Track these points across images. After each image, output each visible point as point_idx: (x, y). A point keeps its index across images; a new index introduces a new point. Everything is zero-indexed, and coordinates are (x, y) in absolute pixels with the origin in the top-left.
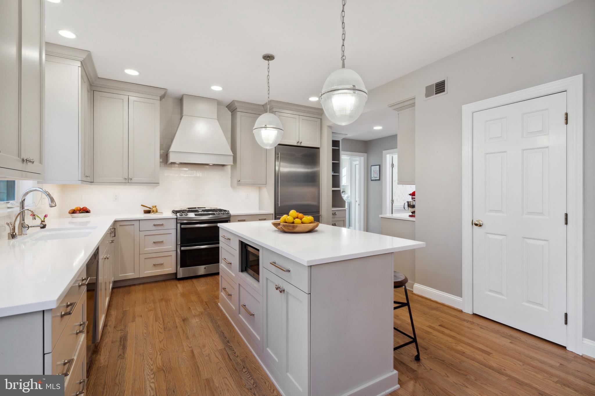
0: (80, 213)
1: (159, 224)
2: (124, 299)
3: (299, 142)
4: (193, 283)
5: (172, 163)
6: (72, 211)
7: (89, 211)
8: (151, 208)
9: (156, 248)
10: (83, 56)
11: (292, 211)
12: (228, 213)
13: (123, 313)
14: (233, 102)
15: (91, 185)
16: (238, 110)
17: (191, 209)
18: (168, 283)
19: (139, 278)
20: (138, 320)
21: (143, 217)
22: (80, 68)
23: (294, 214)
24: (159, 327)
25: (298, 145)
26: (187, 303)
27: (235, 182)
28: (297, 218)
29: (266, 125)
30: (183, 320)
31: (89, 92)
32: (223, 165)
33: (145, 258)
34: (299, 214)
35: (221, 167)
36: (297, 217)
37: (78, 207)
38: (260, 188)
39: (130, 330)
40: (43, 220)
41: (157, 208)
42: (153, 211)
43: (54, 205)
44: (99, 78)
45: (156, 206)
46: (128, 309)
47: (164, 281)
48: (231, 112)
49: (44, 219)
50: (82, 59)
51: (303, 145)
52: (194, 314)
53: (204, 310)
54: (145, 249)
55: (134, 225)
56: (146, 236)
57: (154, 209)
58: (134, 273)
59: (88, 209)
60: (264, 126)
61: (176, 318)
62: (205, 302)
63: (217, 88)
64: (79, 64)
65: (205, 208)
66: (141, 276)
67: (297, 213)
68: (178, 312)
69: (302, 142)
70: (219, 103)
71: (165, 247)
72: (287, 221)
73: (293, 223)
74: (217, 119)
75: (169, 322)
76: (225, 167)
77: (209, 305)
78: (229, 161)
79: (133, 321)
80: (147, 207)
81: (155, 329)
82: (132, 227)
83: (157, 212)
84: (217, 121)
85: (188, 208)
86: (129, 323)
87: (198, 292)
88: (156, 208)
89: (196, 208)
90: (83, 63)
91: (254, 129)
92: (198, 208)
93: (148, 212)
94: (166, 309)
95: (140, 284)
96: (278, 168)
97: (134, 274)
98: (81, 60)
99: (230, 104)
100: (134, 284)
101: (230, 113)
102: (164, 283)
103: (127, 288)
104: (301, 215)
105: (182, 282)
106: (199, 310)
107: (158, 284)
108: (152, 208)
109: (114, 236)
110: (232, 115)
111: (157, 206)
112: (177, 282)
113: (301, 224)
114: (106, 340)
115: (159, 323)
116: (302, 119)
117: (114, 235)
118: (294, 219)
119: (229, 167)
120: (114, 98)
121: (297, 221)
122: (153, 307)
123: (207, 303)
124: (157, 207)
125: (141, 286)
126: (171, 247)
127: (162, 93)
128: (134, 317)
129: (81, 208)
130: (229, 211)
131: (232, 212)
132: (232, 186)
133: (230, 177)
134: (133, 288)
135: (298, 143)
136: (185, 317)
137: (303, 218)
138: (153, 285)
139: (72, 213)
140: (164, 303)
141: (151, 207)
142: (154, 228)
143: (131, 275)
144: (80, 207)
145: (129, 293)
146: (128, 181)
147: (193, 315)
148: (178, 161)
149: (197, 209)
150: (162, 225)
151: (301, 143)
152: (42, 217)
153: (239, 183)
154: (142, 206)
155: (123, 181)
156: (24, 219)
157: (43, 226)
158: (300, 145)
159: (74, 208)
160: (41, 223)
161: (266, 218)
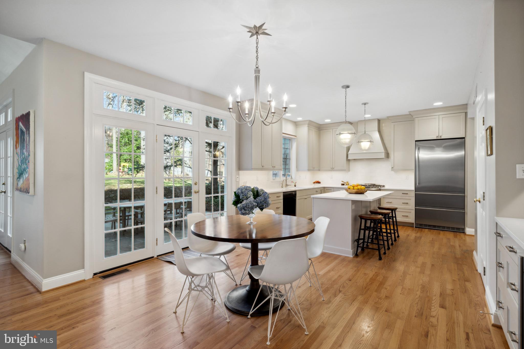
0: (317, 183)
3: (438, 136)
7: (320, 182)
10: (308, 122)
14: (388, 118)
16: (392, 121)
22: (307, 127)
31: (317, 132)
32: (380, 159)
42: (346, 185)
44: (321, 125)
45: (348, 182)
51: (443, 138)
55: (331, 190)
57: (347, 183)
64: (307, 125)
70: (379, 121)
74: (378, 131)
78: (383, 156)
80: (344, 182)
90: (309, 124)
93: (343, 185)
116: (443, 117)
120: (327, 131)
129: (318, 181)
141: (346, 182)
146: (333, 169)
152: (295, 183)
153: (392, 169)
154: (342, 181)
155: (331, 169)
156: (286, 182)
157: (295, 186)
158: (439, 138)
159: (315, 181)
160: (294, 184)
161: (408, 193)
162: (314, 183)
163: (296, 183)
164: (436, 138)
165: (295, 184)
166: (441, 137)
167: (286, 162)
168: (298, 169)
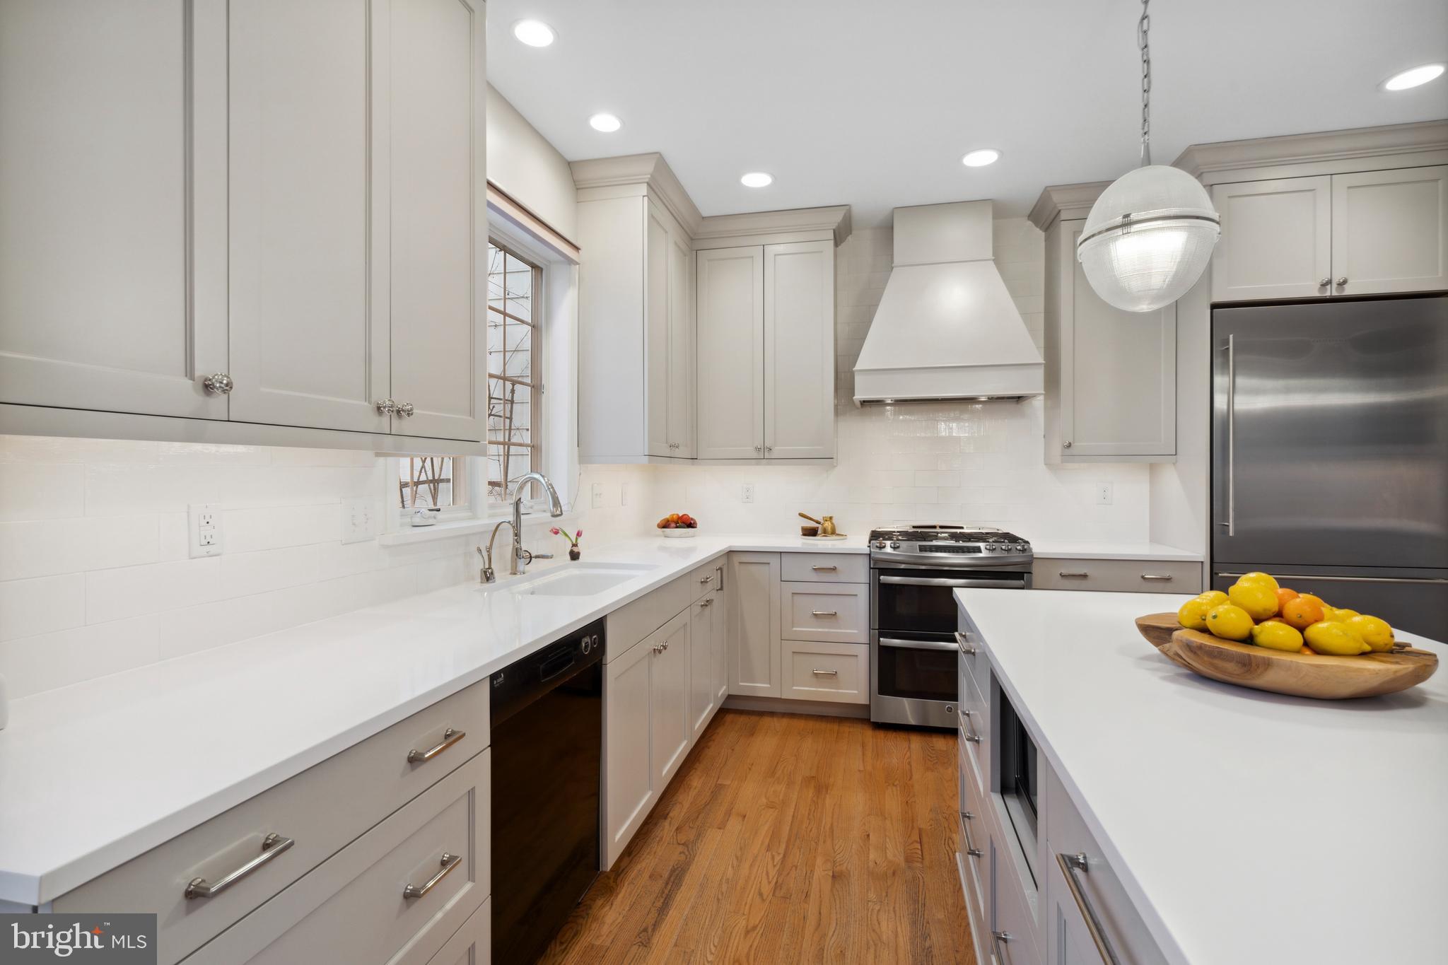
0: (677, 527)
1: (827, 568)
2: (733, 750)
3: (1330, 282)
4: (909, 748)
5: (864, 403)
6: (664, 522)
7: (695, 523)
8: (819, 523)
9: (820, 630)
10: (648, 168)
11: (1252, 575)
12: (1024, 550)
13: (712, 792)
14: (1047, 193)
15: (693, 464)
16: (1063, 216)
17: (919, 530)
18: (846, 728)
19: (781, 699)
20: (734, 825)
21: (800, 546)
22: (646, 198)
23: (1260, 596)
24: (767, 874)
25: (1328, 294)
26: (869, 815)
27: (1057, 449)
28: (1279, 615)
29: (1127, 216)
30: (833, 876)
31: (685, 256)
32: (1019, 399)
33: (794, 652)
34: (1294, 597)
35: (1011, 406)
36: (1276, 609)
37: (674, 515)
38: (1153, 468)
39: (701, 853)
40: (574, 542)
41: (835, 524)
42: (825, 532)
43: (558, 512)
44: (703, 218)
45: (831, 518)
46: (728, 782)
47: (840, 720)
48: (1046, 230)
49: (576, 541)
50: (646, 176)
51: (1349, 291)
52: (871, 864)
53: (909, 860)
54: (794, 629)
55: (769, 563)
56: (796, 596)
57: (828, 525)
58: (770, 684)
59: (692, 519)
60: (1119, 220)
61: (819, 861)
62: (920, 830)
63: (981, 159)
64: (643, 189)
65: (962, 528)
66: (784, 697)
67: (1280, 591)
68: (833, 840)
69: (1349, 281)
70: (1000, 211)
71: (841, 629)
72: (1210, 623)
73: (1249, 640)
74: (993, 260)
75: (796, 867)
76: (1025, 403)
77: (925, 846)
78: (1032, 383)
79: (722, 827)
80: (811, 519)
81: (753, 878)
82: (766, 567)
83: (833, 532)
84: (992, 263)
85: (914, 527)
86: (710, 829)
87: (912, 786)
88: (832, 524)
89: (934, 527)
90: (652, 184)
91: (1081, 244)
92: (942, 527)
93: (810, 532)
94: (809, 814)
95: (784, 715)
96: (1226, 397)
97: (768, 686)
98: (647, 180)
99: (1035, 206)
100: (774, 711)
101: (1040, 234)
102: (835, 727)
103: (754, 719)
104: (1300, 603)
105: (881, 734)
106: (890, 855)
107: (823, 725)
108: (822, 522)
109: (719, 590)
110: (1046, 240)
111: (834, 518)
112: (869, 733)
113: (1298, 652)
114: (644, 864)
115: (773, 858)
116: (1349, 188)
117: (719, 587)
118: (1258, 621)
119: (1039, 403)
120: (736, 258)
121: (1273, 631)
122: (781, 798)
123: (925, 839)
124: (834, 521)
125: (785, 721)
126: (856, 631)
127: (837, 218)
128: (729, 813)
129: (680, 515)
130: (1027, 542)
131: (1039, 548)
132: (1048, 464)
133: (1043, 434)
134: (767, 721)
135: (1324, 285)
136: (844, 868)
137: (1316, 621)
138: (811, 724)
139: (664, 527)
140: (811, 795)
141: (819, 518)
142: (814, 576)
143: (762, 688)
144: (678, 515)
145: (752, 733)
146: (764, 455)
147: (868, 867)
148: (889, 396)
149: (938, 530)
150: (834, 569)
151: (1342, 284)
152: (573, 537)
153: (1068, 451)
154: (801, 515)
155: (755, 455)
156: (518, 541)
157: (574, 556)
158: (1335, 293)
159: (667, 515)
160: (569, 548)
161: (1172, 575)
162: (665, 525)
163: (579, 534)
164: (1315, 293)
165: (575, 545)
166: (1343, 290)
167: (511, 418)
168: (585, 451)
